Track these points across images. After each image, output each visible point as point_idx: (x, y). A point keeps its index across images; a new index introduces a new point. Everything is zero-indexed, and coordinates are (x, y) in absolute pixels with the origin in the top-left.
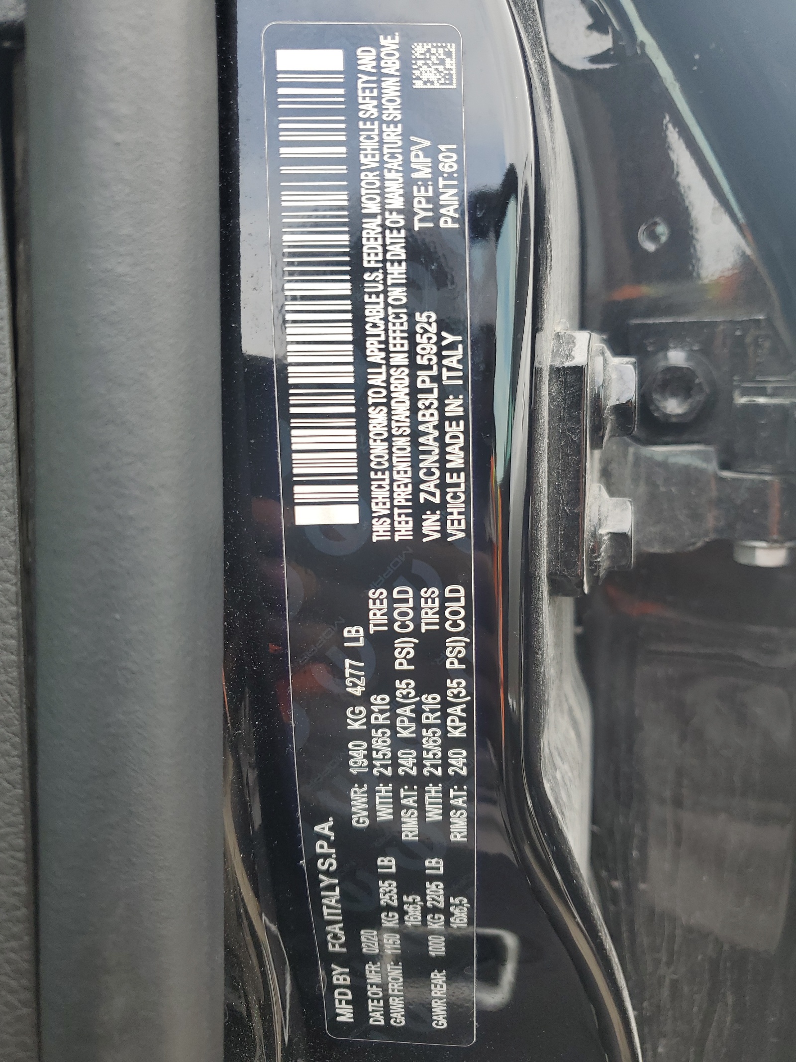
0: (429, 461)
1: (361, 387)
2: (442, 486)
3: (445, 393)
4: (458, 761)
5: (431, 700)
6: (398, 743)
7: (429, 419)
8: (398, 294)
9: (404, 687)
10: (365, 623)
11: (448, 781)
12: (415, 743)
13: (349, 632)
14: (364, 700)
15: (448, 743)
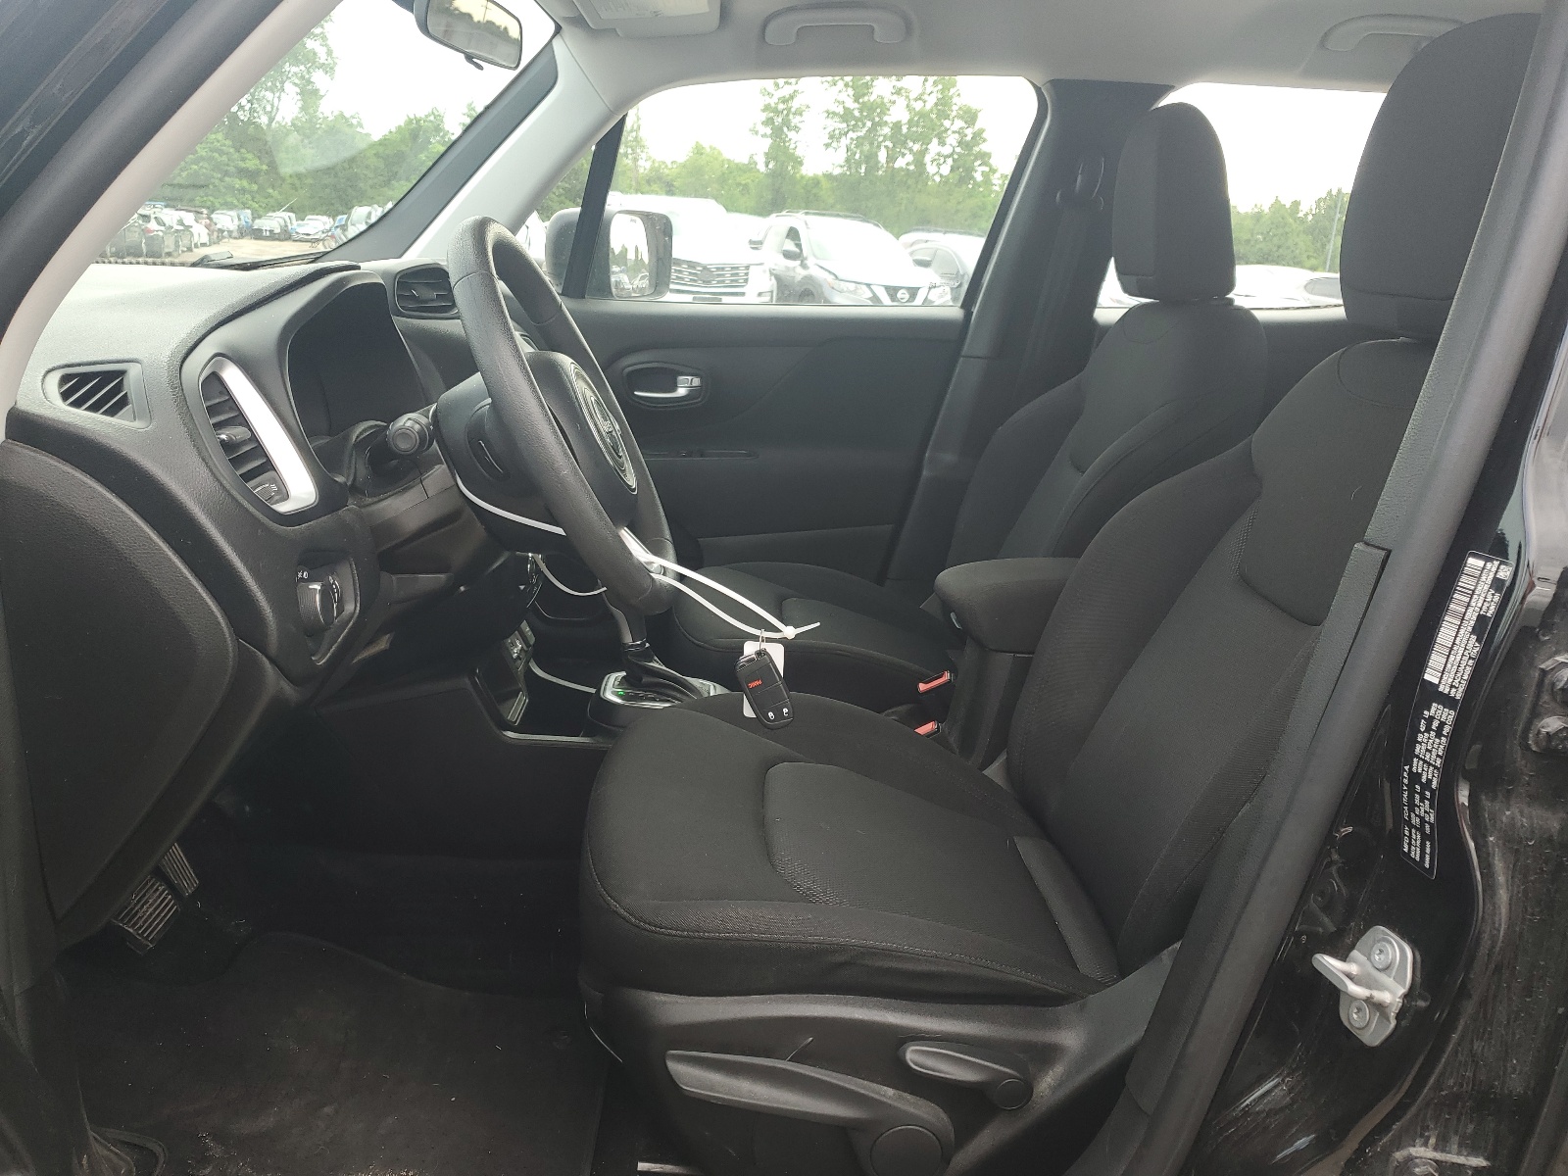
0: (1459, 675)
1: (1451, 649)
2: (1460, 682)
3: (1470, 658)
4: (1439, 761)
5: (1437, 740)
6: (1427, 750)
7: (1464, 663)
8: (1470, 629)
9: (1433, 734)
10: (1429, 711)
11: (1435, 767)
12: (1430, 751)
13: (1426, 712)
14: (1423, 733)
15: (1438, 756)
